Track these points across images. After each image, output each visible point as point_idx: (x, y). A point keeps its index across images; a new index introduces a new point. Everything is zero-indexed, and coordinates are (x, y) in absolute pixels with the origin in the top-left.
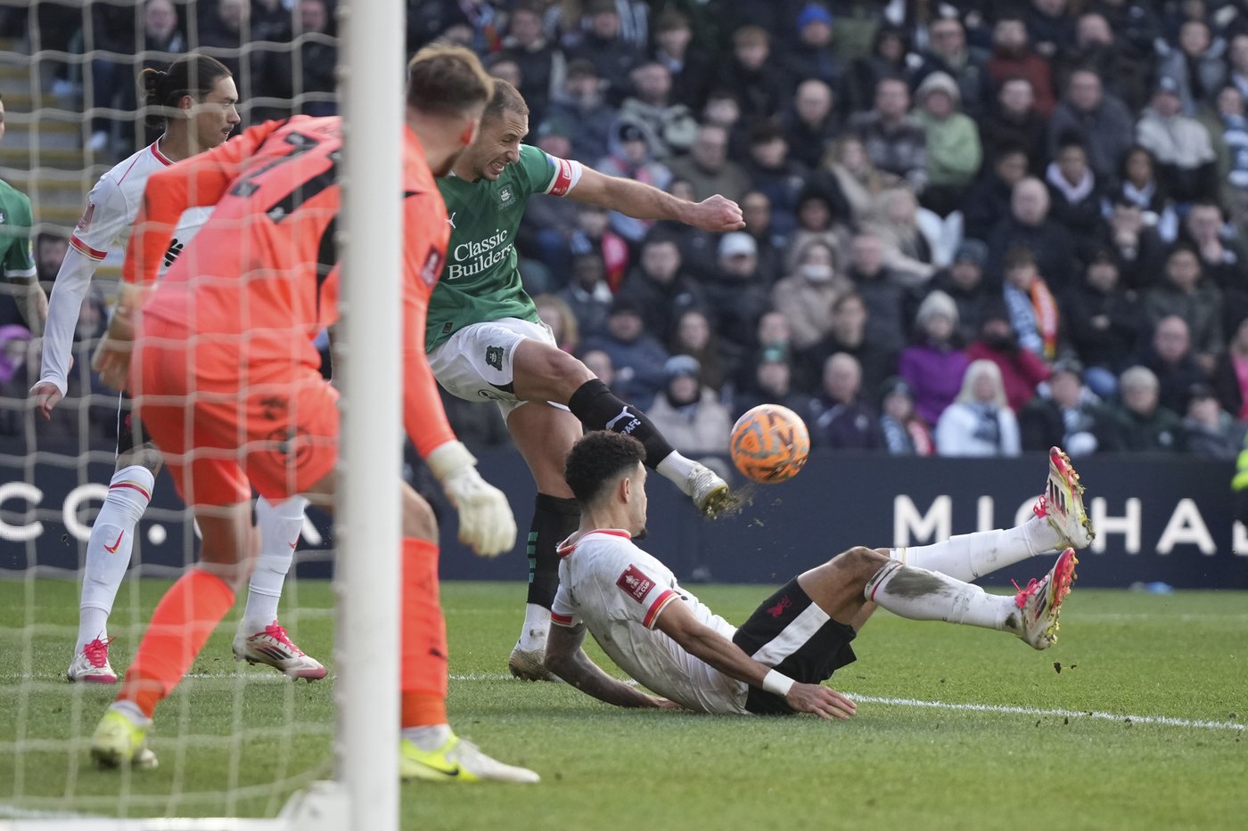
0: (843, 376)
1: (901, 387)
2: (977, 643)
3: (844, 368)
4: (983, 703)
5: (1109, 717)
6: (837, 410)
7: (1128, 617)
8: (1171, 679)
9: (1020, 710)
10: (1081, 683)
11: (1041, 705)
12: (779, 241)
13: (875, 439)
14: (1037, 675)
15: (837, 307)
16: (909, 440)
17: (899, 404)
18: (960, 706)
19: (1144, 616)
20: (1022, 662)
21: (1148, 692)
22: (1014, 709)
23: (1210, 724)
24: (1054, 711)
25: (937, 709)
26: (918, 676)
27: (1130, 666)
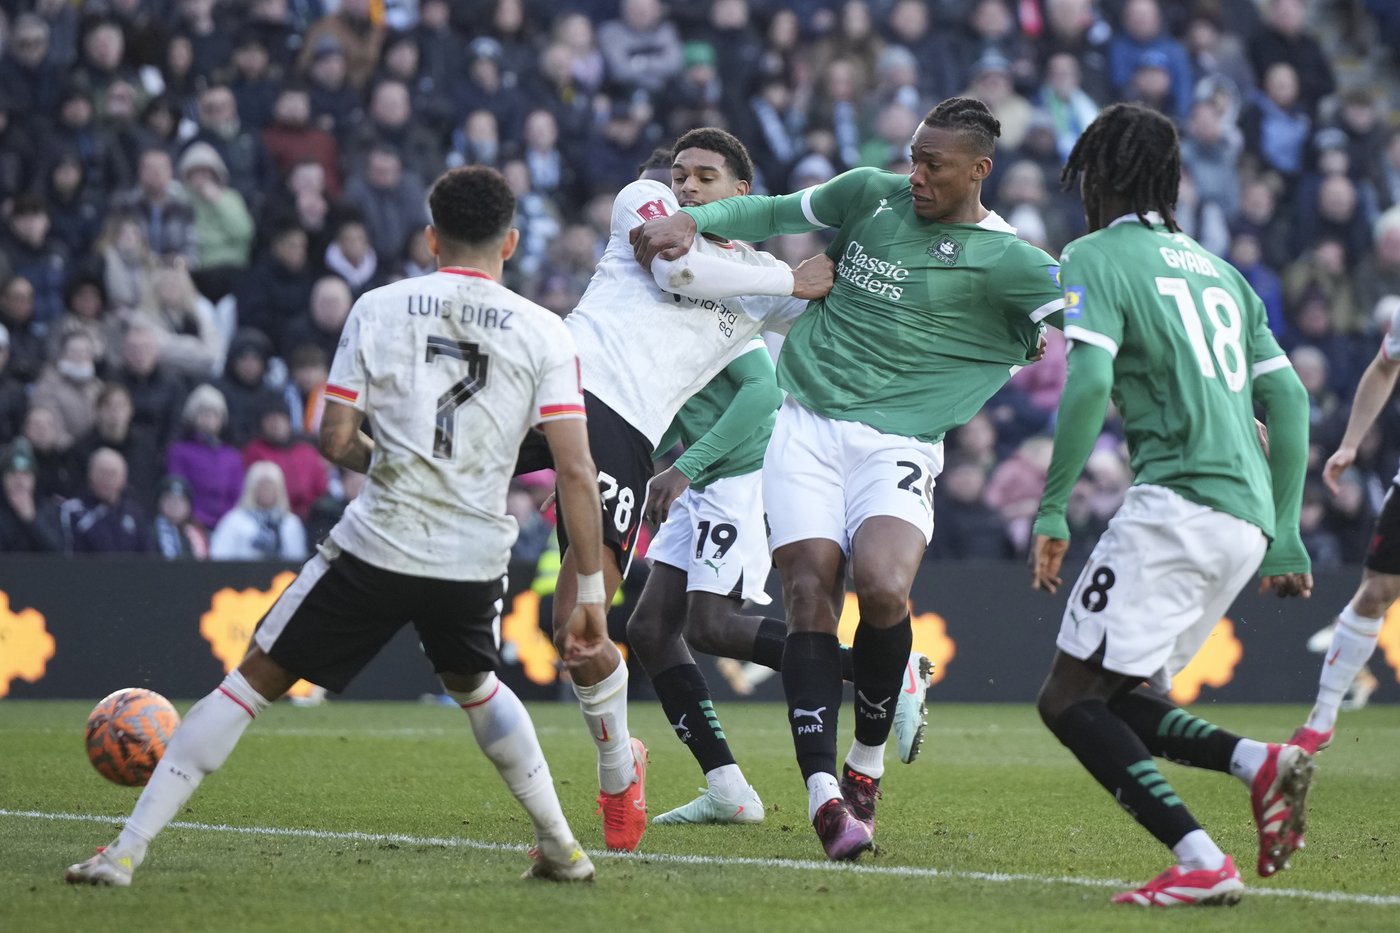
0: (111, 473)
1: (178, 487)
2: (262, 762)
3: (110, 464)
4: (272, 826)
5: (410, 840)
6: (101, 510)
7: (421, 731)
8: (474, 799)
9: (313, 833)
10: (377, 803)
11: (335, 828)
12: (40, 329)
13: (145, 542)
14: (329, 796)
15: (102, 400)
16: (186, 544)
17: (176, 505)
18: (248, 830)
19: (439, 731)
20: (313, 781)
21: (450, 813)
22: (307, 832)
23: (519, 848)
24: (350, 834)
25: (224, 833)
26: (202, 797)
27: (428, 784)
